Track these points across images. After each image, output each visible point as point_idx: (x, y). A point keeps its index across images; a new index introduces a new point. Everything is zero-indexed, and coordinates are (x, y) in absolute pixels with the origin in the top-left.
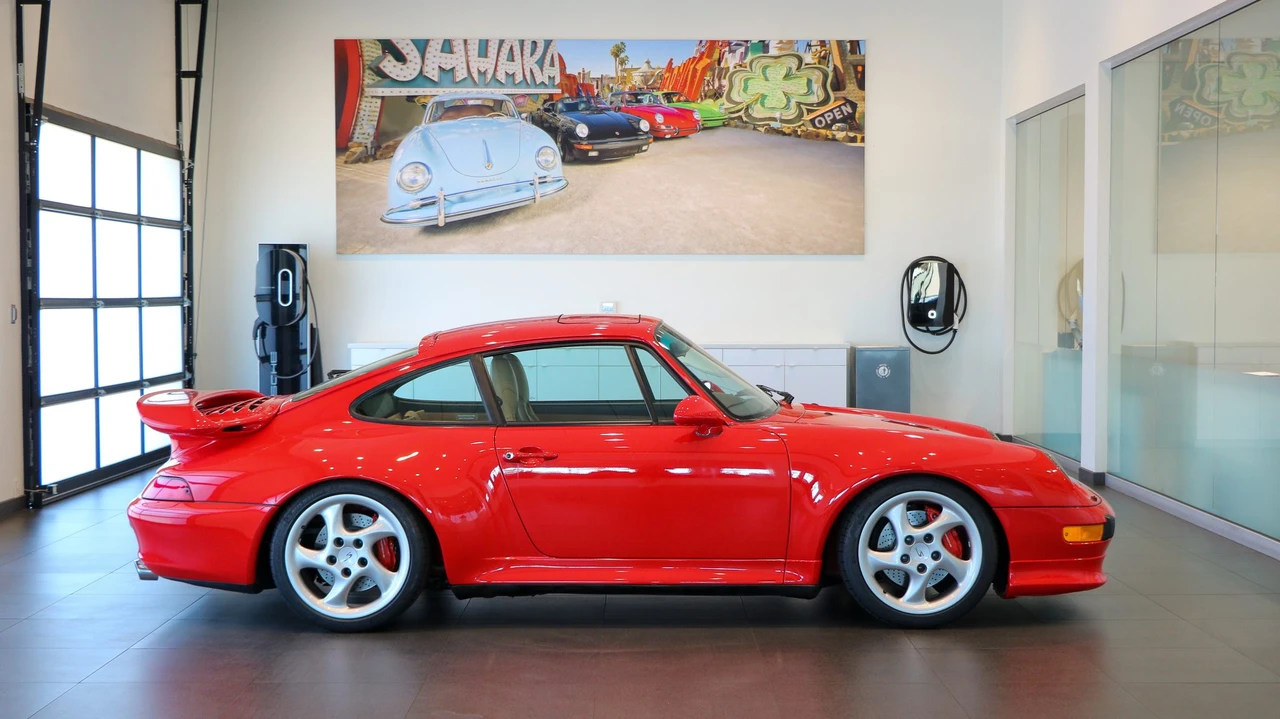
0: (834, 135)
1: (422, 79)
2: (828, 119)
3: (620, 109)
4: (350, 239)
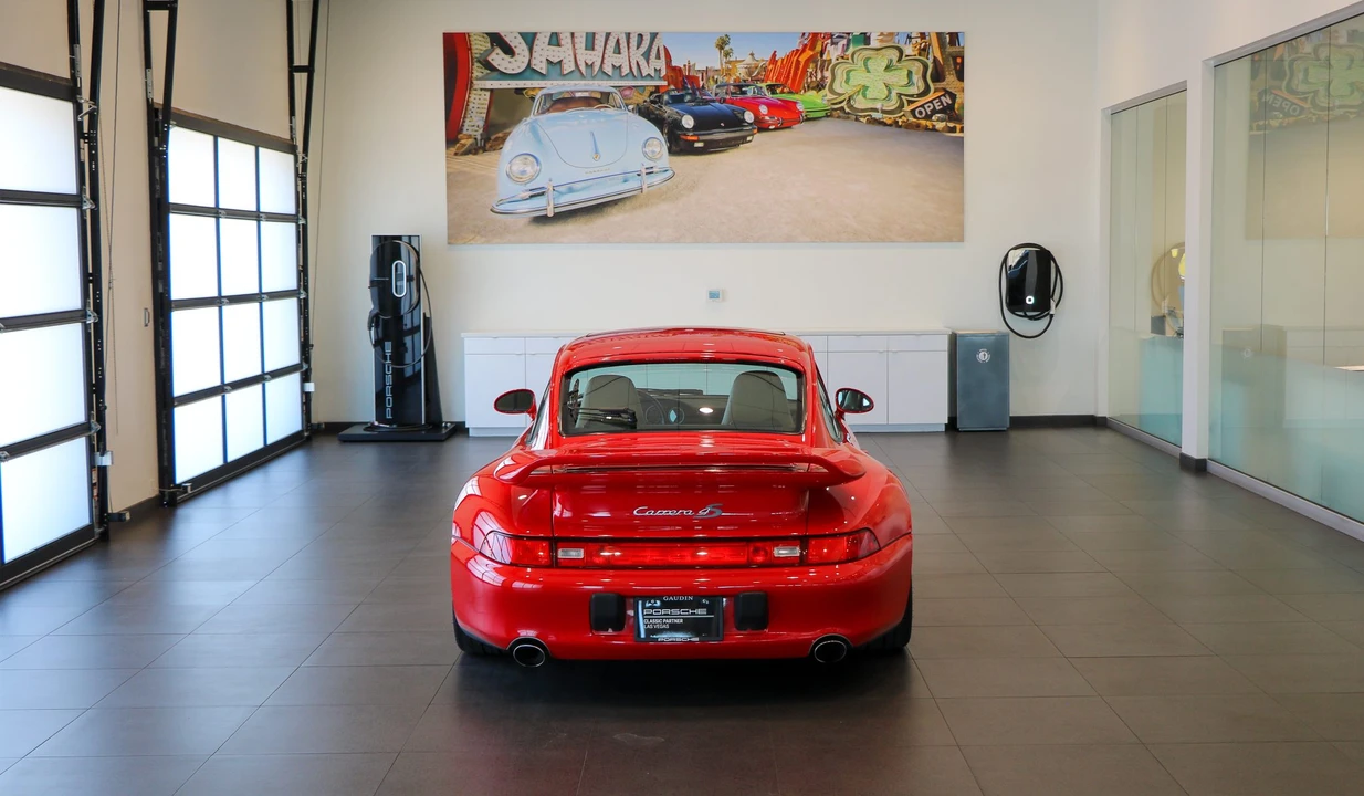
0: (934, 126)
1: (530, 71)
2: (928, 110)
3: (725, 101)
4: (460, 229)
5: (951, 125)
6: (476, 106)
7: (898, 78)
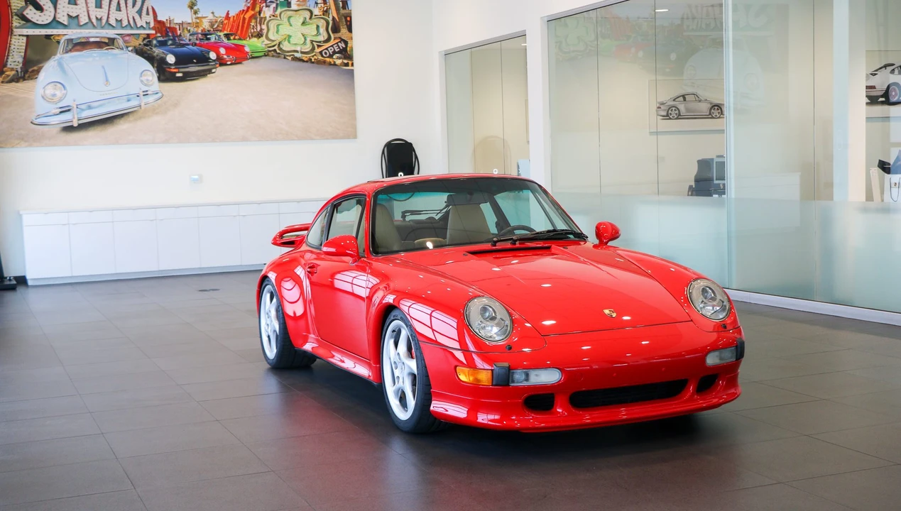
0: (335, 62)
1: (55, 23)
2: (331, 52)
3: (196, 44)
4: (9, 136)
5: (346, 61)
6: (16, 47)
7: (311, 30)
